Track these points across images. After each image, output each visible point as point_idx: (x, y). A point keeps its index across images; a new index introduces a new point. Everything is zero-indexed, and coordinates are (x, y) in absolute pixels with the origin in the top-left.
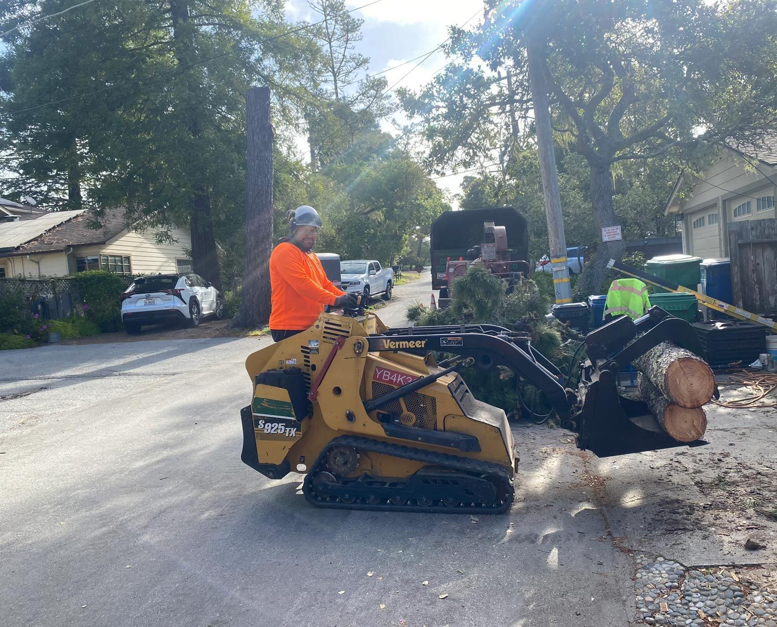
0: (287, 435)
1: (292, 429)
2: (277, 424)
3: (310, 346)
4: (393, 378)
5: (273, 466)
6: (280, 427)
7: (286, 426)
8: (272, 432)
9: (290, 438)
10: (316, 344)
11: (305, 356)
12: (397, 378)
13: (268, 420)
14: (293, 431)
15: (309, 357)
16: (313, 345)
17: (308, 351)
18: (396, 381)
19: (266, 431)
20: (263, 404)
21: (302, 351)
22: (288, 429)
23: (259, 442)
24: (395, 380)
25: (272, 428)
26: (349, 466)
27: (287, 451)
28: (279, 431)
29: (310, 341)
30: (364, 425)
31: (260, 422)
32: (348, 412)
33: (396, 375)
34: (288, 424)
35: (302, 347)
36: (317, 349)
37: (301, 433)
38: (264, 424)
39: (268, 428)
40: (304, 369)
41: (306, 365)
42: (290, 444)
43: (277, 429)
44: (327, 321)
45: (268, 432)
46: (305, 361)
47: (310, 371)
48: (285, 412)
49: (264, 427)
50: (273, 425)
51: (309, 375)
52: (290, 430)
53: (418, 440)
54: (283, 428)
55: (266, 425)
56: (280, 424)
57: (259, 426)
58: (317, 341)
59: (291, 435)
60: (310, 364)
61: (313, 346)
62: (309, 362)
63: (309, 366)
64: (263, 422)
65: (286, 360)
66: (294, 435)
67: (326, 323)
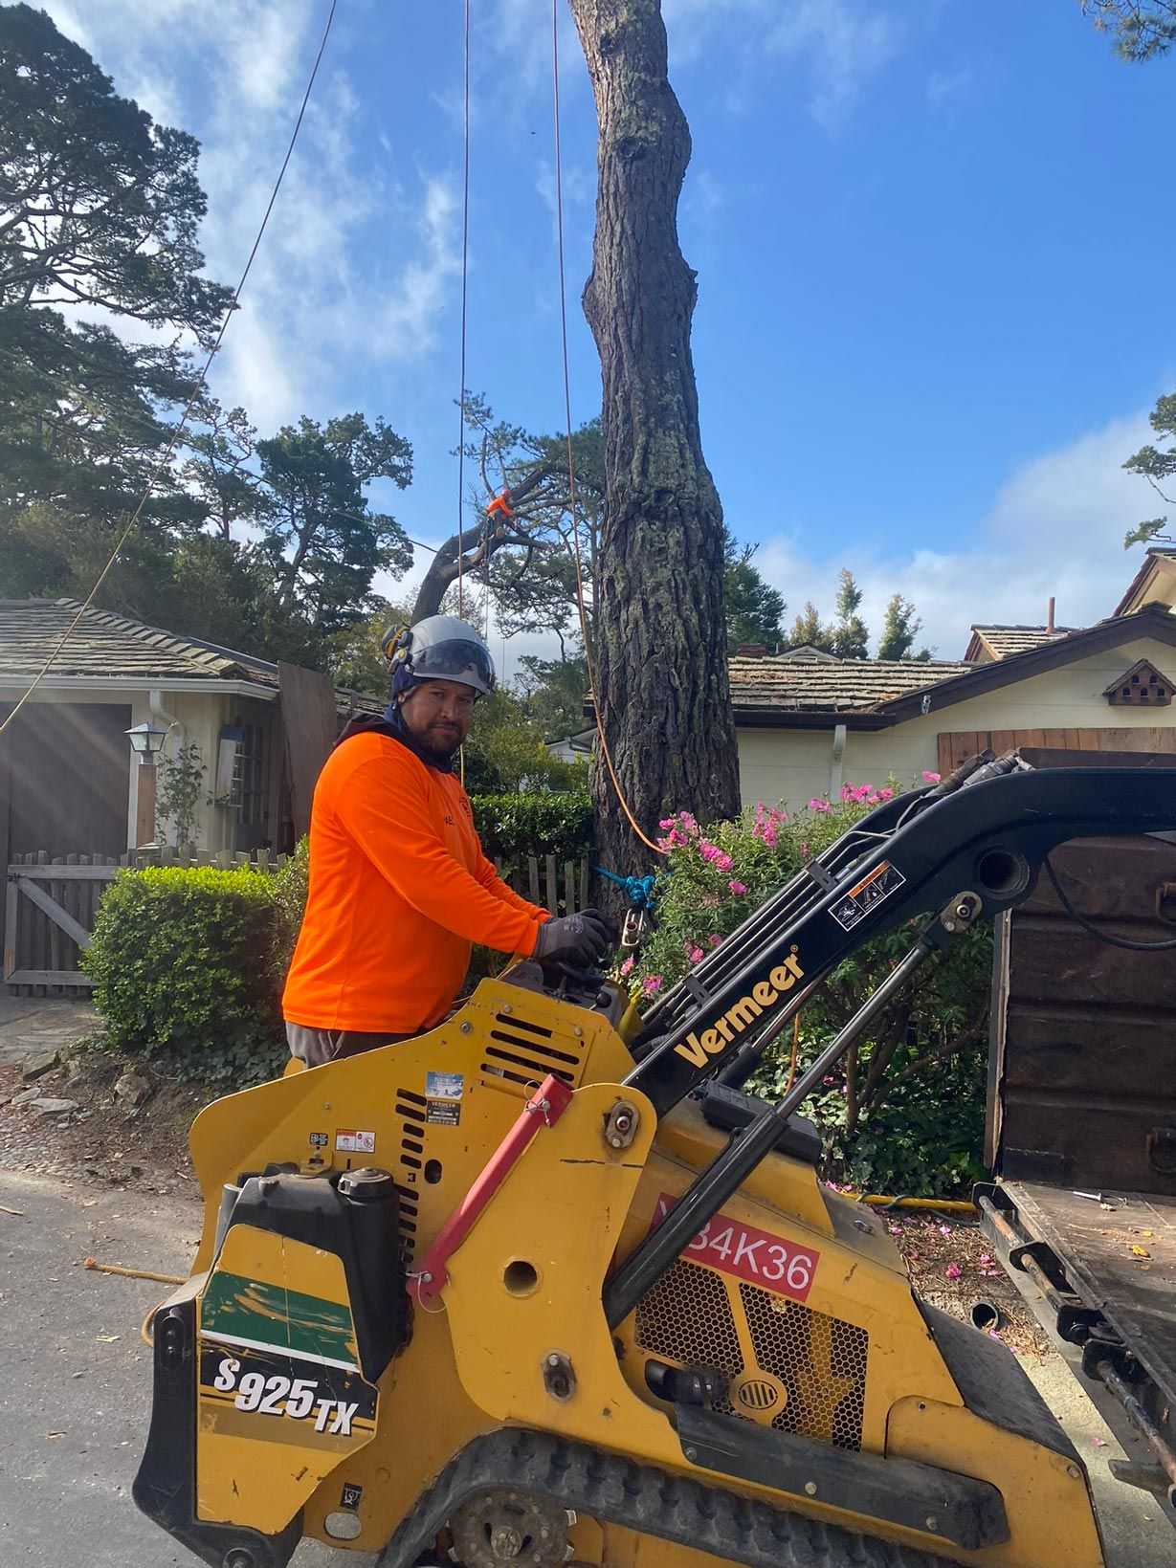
0: (319, 1425)
1: (342, 1405)
2: (284, 1381)
3: (429, 1095)
4: (721, 1243)
5: (249, 1535)
6: (295, 1394)
7: (319, 1393)
8: (265, 1407)
9: (325, 1439)
10: (452, 1089)
11: (408, 1128)
12: (734, 1246)
13: (251, 1363)
14: (345, 1413)
15: (420, 1133)
16: (443, 1091)
17: (423, 1109)
18: (730, 1257)
19: (239, 1403)
20: (242, 1299)
21: (401, 1109)
22: (326, 1404)
23: (208, 1441)
24: (725, 1250)
25: (266, 1393)
26: (537, 1558)
27: (310, 1486)
28: (290, 1406)
29: (432, 1075)
30: (607, 1412)
31: (223, 1366)
32: (554, 1362)
33: (730, 1231)
34: (330, 1384)
35: (401, 1094)
36: (456, 1110)
37: (373, 1424)
38: (239, 1376)
39: (252, 1392)
40: (401, 1174)
41: (405, 1160)
42: (325, 1462)
43: (286, 1398)
44: (504, 1010)
45: (250, 1407)
46: (406, 1144)
47: (421, 1185)
48: (323, 1339)
49: (236, 1387)
50: (271, 1384)
51: (415, 1196)
52: (334, 1409)
53: (802, 1492)
54: (309, 1397)
55: (247, 1379)
56: (299, 1383)
57: (218, 1381)
58: (458, 1079)
59: (334, 1428)
60: (424, 1158)
61: (441, 1095)
62: (418, 1148)
63: (416, 1164)
64: (236, 1367)
65: (339, 1132)
66: (346, 1430)
67: (501, 1018)
